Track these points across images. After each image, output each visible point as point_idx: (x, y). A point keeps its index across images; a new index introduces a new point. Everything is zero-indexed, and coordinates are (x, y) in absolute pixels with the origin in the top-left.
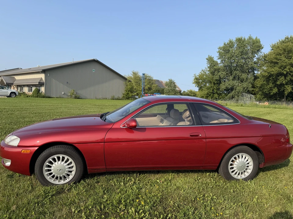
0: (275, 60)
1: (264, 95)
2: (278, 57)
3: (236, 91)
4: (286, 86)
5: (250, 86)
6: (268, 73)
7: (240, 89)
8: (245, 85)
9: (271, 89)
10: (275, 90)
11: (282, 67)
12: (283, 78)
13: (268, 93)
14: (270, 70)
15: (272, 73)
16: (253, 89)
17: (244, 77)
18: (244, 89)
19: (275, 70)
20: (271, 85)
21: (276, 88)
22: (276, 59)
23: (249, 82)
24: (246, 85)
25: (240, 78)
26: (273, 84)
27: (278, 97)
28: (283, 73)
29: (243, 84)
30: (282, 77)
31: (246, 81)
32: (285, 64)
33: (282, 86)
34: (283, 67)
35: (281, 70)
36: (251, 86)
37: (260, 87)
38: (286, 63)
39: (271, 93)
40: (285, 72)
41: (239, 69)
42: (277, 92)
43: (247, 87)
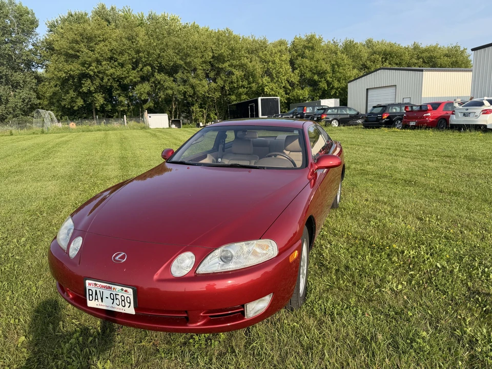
0: (71, 52)
1: (62, 111)
2: (76, 47)
3: (8, 105)
4: (95, 95)
5: (34, 97)
6: (65, 73)
7: (17, 102)
8: (24, 93)
9: (73, 101)
10: (80, 102)
11: (85, 63)
12: (89, 82)
13: (69, 106)
14: (67, 67)
15: (72, 73)
16: (39, 101)
17: (18, 78)
18: (23, 102)
19: (75, 68)
20: (72, 93)
21: (80, 98)
22: (72, 48)
23: (30, 89)
24: (26, 94)
25: (11, 81)
26: (74, 91)
27: (84, 113)
28: (88, 74)
29: (19, 93)
30: (87, 80)
31: (23, 87)
32: (90, 59)
33: (88, 95)
34: (87, 64)
35: (85, 68)
36: (34, 95)
37: (51, 97)
38: (90, 57)
39: (74, 107)
40: (92, 73)
41: (5, 63)
42: (83, 105)
43: (30, 98)
